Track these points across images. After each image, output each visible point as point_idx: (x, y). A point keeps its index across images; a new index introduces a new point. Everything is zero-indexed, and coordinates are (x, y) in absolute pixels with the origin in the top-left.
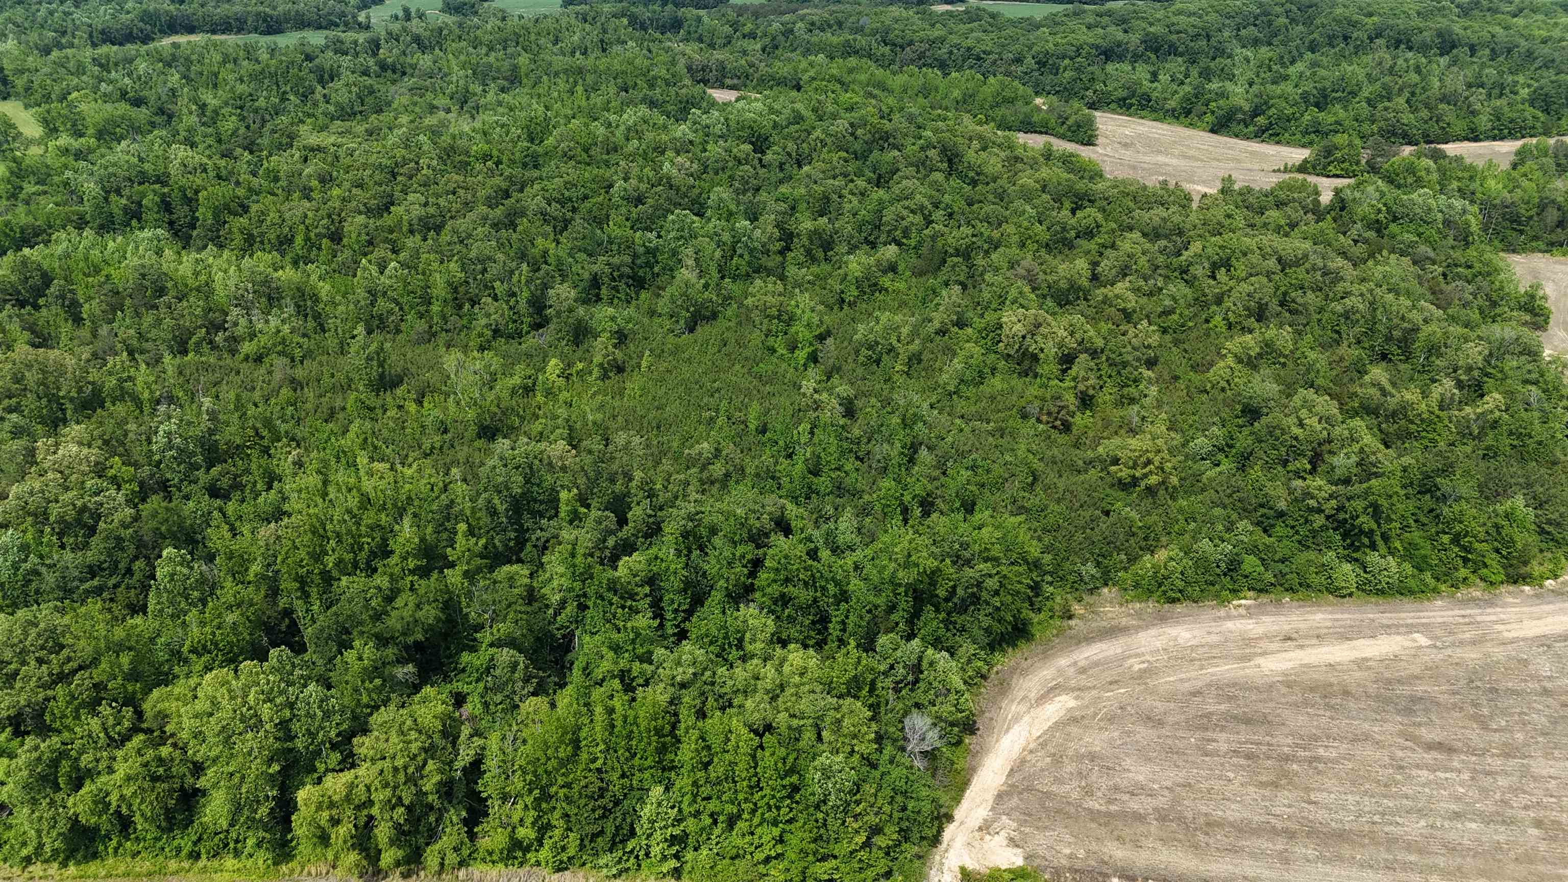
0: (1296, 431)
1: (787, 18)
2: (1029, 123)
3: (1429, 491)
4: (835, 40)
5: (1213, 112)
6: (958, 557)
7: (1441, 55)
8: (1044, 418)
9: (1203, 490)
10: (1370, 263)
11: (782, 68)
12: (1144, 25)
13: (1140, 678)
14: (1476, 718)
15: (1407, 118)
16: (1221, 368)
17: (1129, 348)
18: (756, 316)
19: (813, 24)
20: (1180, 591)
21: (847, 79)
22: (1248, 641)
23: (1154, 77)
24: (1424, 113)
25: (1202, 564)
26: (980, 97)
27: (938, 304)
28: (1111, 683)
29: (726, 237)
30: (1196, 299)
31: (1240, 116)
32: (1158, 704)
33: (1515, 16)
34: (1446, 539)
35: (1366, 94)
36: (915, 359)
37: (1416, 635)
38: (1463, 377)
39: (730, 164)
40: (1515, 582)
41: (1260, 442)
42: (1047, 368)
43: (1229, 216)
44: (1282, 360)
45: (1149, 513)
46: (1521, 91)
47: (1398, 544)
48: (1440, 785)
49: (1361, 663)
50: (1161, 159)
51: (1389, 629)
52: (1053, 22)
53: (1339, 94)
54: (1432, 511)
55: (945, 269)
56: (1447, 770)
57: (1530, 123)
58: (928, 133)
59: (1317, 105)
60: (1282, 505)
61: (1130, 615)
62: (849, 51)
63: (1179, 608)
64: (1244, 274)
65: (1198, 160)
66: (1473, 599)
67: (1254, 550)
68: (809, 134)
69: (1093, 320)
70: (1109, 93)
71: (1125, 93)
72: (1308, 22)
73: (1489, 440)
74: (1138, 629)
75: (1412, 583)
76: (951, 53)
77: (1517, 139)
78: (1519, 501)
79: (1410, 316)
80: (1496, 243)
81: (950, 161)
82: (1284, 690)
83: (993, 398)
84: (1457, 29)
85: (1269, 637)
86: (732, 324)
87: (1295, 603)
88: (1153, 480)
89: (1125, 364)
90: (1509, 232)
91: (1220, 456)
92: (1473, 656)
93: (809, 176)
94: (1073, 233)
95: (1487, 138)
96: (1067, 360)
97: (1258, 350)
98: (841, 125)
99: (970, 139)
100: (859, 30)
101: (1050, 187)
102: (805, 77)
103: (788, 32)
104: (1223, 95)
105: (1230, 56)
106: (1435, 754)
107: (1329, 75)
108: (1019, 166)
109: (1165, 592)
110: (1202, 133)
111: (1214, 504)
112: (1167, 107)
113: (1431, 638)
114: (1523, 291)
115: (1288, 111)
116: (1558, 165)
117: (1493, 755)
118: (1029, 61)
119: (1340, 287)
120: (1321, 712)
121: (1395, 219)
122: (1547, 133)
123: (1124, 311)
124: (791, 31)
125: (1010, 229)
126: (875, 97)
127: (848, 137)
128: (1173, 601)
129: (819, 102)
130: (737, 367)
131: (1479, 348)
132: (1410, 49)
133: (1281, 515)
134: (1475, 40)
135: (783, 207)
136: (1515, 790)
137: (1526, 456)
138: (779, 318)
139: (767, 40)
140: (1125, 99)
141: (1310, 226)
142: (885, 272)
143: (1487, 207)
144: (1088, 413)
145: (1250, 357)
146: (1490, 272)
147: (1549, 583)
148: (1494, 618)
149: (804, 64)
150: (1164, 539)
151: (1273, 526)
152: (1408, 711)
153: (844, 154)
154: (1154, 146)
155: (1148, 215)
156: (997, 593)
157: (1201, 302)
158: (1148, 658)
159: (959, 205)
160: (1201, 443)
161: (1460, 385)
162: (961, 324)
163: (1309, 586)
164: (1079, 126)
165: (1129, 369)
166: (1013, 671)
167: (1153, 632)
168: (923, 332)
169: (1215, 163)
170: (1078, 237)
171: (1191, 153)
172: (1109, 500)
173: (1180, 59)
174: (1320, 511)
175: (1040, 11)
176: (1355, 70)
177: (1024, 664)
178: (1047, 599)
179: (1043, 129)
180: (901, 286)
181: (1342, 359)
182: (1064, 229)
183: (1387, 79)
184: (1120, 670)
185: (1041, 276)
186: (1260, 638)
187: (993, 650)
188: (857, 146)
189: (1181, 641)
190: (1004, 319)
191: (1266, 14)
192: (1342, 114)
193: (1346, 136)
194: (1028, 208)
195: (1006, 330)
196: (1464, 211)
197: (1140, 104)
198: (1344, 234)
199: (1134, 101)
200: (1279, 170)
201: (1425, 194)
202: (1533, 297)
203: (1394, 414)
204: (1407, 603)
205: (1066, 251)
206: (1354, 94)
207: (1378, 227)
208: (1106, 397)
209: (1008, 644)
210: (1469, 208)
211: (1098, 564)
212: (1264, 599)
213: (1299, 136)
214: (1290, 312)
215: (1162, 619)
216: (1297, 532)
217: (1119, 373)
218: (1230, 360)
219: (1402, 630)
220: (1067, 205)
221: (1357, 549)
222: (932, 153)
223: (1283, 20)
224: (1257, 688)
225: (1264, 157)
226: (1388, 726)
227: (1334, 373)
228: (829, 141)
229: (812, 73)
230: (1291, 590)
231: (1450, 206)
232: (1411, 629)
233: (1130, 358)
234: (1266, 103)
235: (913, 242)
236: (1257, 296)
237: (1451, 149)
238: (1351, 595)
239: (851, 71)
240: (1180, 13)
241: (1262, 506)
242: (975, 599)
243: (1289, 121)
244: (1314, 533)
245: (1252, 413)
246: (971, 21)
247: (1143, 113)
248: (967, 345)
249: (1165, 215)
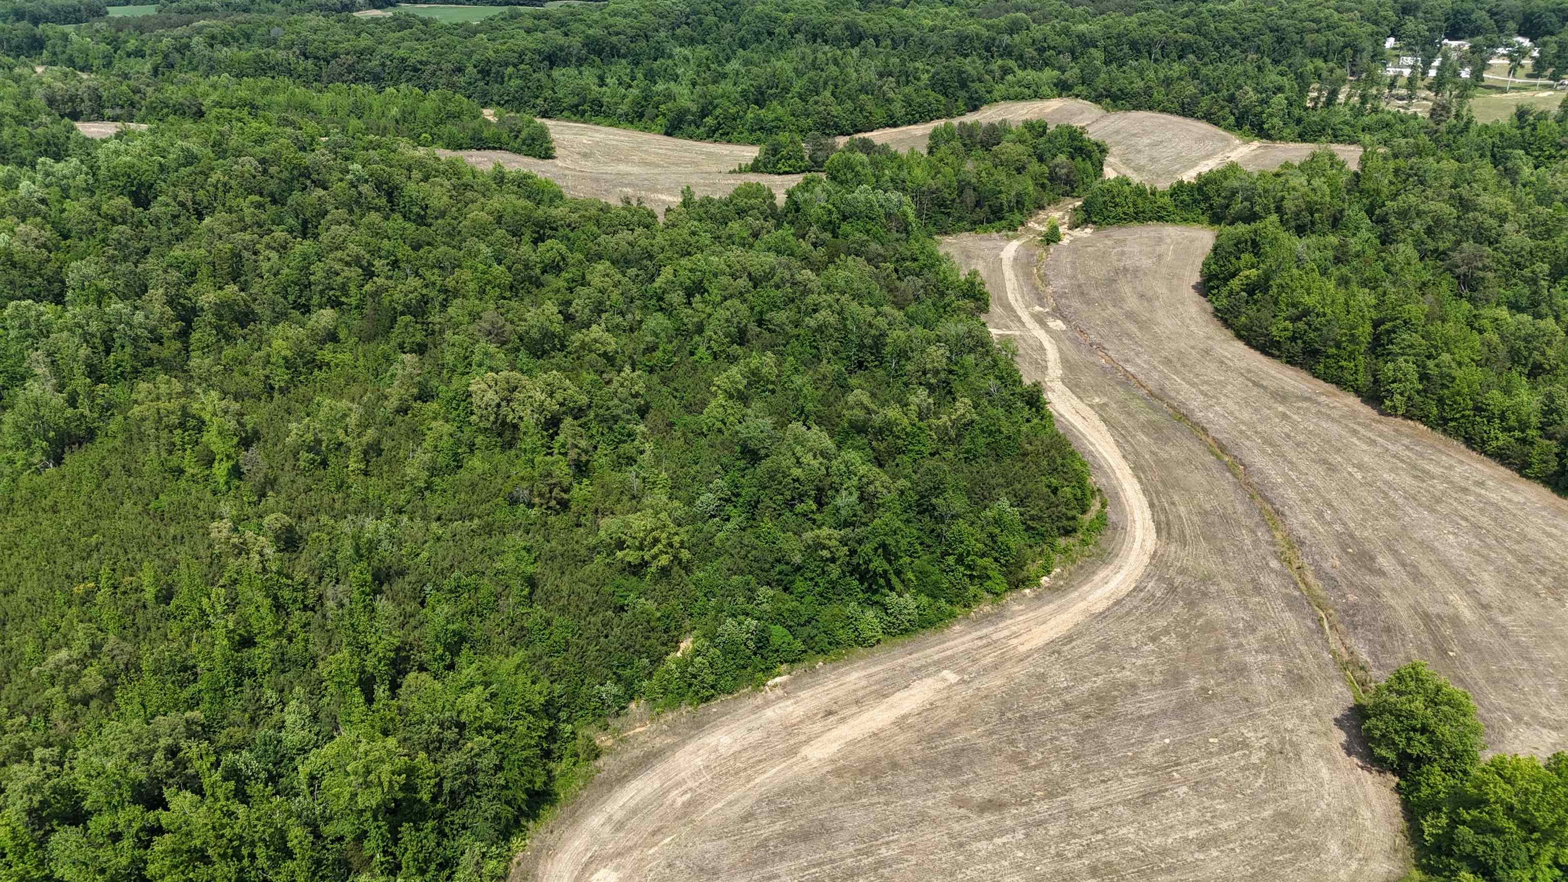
0: (796, 472)
1: (178, 31)
2: (480, 139)
3: (926, 510)
4: (244, 55)
5: (664, 115)
6: (441, 741)
7: (853, 47)
8: (537, 500)
9: (717, 556)
10: (831, 267)
11: (175, 93)
12: (582, 27)
13: (685, 814)
14: (1014, 758)
15: (835, 110)
16: (715, 407)
17: (616, 401)
18: (149, 428)
19: (213, 37)
20: (713, 687)
21: (260, 101)
22: (790, 729)
23: (602, 82)
24: (849, 105)
25: (731, 650)
26: (420, 114)
27: (393, 376)
28: (654, 834)
29: (94, 327)
30: (677, 330)
31: (690, 117)
32: (709, 846)
33: (904, 7)
34: (951, 560)
35: (797, 90)
36: (373, 450)
37: (945, 672)
38: (933, 381)
39: (99, 225)
40: (1017, 587)
41: (765, 488)
42: (531, 439)
43: (693, 233)
44: (770, 387)
45: (666, 599)
46: (923, 77)
47: (910, 575)
48: (999, 854)
49: (901, 723)
50: (623, 168)
51: (920, 672)
52: (490, 26)
53: (773, 91)
54: (933, 531)
55: (396, 331)
56: (1003, 832)
57: (934, 107)
58: (356, 167)
59: (756, 103)
60: (797, 559)
61: (663, 732)
62: (262, 68)
63: (714, 707)
64: (719, 299)
65: (658, 166)
66: (986, 616)
67: (778, 618)
68: (207, 176)
69: (571, 372)
70: (559, 100)
71: (576, 100)
72: (735, 19)
73: (966, 443)
74: (673, 747)
75: (930, 614)
76: (383, 65)
77: (927, 122)
78: (1004, 503)
79: (875, 322)
80: (930, 227)
81: (390, 195)
82: (835, 782)
83: (473, 486)
84: (860, 20)
85: (810, 718)
86: (118, 443)
87: (828, 667)
88: (664, 560)
89: (616, 419)
90: (939, 216)
91: (729, 508)
92: (998, 683)
93: (211, 230)
94: (538, 271)
95: (903, 124)
96: (552, 424)
97: (745, 382)
98: (248, 164)
99: (409, 169)
100: (272, 43)
101: (507, 218)
102: (207, 102)
103: (183, 48)
104: (669, 96)
105: (670, 56)
106: (989, 817)
107: (762, 72)
108: (469, 194)
109: (697, 693)
110: (658, 137)
111: (732, 572)
112: (619, 111)
113: (958, 673)
114: (963, 278)
115: (732, 111)
116: (965, 145)
117: (1038, 801)
118: (470, 69)
119: (810, 299)
120: (875, 799)
121: (845, 218)
122: (949, 115)
123: (605, 355)
124: (187, 46)
125: (466, 274)
126: (292, 124)
127: (259, 177)
128: (707, 699)
129: (221, 134)
130: (128, 505)
131: (942, 351)
132: (826, 42)
133: (798, 568)
134: (877, 31)
135: (174, 275)
136: (1065, 837)
137: (1000, 452)
138: (182, 425)
139: (158, 59)
140: (577, 106)
141: (773, 236)
142: (323, 342)
143: (917, 194)
144: (586, 481)
145: (739, 391)
146: (933, 262)
147: (1044, 580)
148: (1006, 633)
149: (203, 87)
150: (687, 623)
151: (793, 582)
152: (955, 770)
153: (257, 198)
154: (613, 154)
155: (614, 240)
156: (499, 768)
157: (682, 332)
158: (691, 784)
159: (402, 251)
160: (707, 500)
161: (931, 388)
162: (425, 396)
163: (838, 643)
164: (533, 139)
165: (620, 423)
166: (537, 855)
167: (690, 747)
168: (380, 413)
169: (674, 169)
170: (544, 272)
171: (651, 158)
172: (620, 592)
173: (624, 61)
174: (833, 560)
175: (475, 15)
176: (783, 65)
177: (550, 839)
178: (567, 741)
179: (497, 145)
180: (347, 357)
181: (825, 377)
182: (527, 267)
183: (812, 74)
184: (661, 811)
185: (509, 327)
186: (801, 722)
187: (507, 839)
188: (273, 186)
189: (722, 750)
190: (472, 388)
191: (696, 12)
192: (780, 111)
193: (787, 134)
194: (482, 246)
195: (475, 399)
196: (901, 202)
197: (593, 109)
198: (803, 237)
199: (586, 107)
200: (735, 171)
201: (866, 190)
202: (973, 284)
203: (881, 431)
204: (931, 636)
205: (534, 290)
206: (786, 90)
207: (831, 227)
208: (601, 459)
209: (528, 817)
210: (904, 199)
211: (619, 679)
212: (799, 668)
213: (746, 134)
214: (769, 330)
215: (698, 726)
216: (816, 584)
217: (610, 428)
218: (721, 399)
219: (932, 669)
220: (527, 238)
221: (875, 592)
222: (364, 188)
223: (711, 19)
224: (808, 788)
225: (719, 158)
226: (940, 795)
227: (820, 392)
228: (233, 183)
229: (215, 97)
230: (822, 651)
231: (887, 200)
232: (941, 665)
233: (620, 412)
234: (711, 103)
235: (354, 301)
236: (735, 320)
237: (878, 136)
238: (878, 641)
239: (265, 91)
240: (614, 14)
241: (778, 561)
242: (472, 789)
243: (735, 119)
244: (833, 584)
245: (752, 455)
246: (401, 28)
247: (598, 119)
248: (434, 424)
249: (631, 238)
